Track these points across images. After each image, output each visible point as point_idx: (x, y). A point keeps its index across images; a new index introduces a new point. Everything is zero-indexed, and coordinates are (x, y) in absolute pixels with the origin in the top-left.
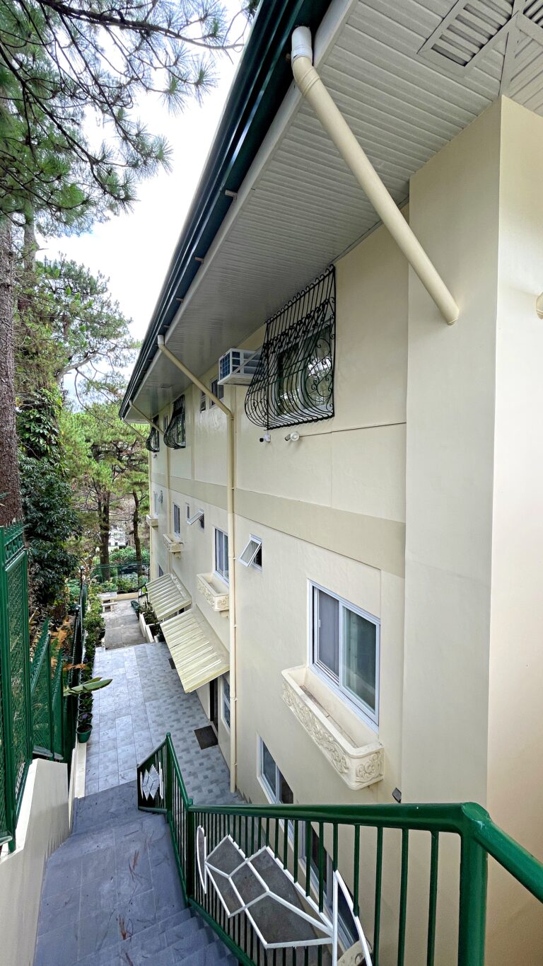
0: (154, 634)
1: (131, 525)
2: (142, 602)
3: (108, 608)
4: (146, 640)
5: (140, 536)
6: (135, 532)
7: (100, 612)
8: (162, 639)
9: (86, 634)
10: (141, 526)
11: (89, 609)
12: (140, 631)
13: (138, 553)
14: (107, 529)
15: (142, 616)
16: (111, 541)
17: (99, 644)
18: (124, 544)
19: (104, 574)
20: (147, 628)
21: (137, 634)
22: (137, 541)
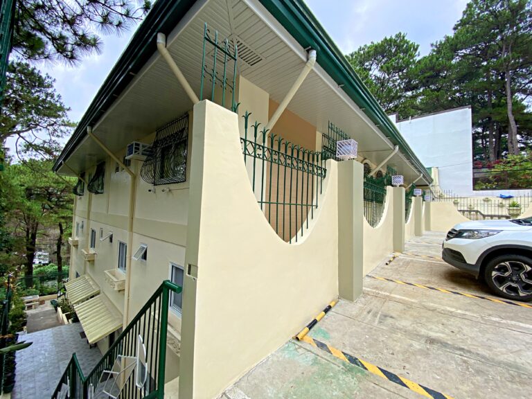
1: (55, 247)
2: (60, 300)
3: (30, 307)
4: (62, 324)
5: (63, 256)
6: (58, 252)
7: (23, 309)
8: (76, 320)
9: (11, 324)
10: (64, 248)
11: (13, 306)
12: (57, 318)
13: (60, 268)
14: (33, 250)
15: (59, 309)
16: (36, 261)
17: (22, 330)
18: (47, 262)
20: (63, 316)
21: (56, 321)
22: (59, 259)
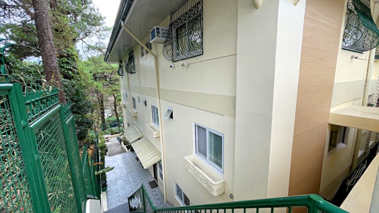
0: (128, 149)
1: (113, 107)
2: (122, 137)
3: (108, 141)
4: (125, 152)
5: (118, 112)
6: (115, 110)
7: (105, 142)
8: (132, 150)
9: (100, 151)
10: (117, 107)
11: (100, 141)
12: (122, 148)
13: (118, 119)
14: (103, 109)
15: (122, 143)
16: (106, 114)
17: (106, 154)
18: (111, 115)
19: (104, 128)
20: (125, 147)
21: (121, 150)
22: (117, 114)
